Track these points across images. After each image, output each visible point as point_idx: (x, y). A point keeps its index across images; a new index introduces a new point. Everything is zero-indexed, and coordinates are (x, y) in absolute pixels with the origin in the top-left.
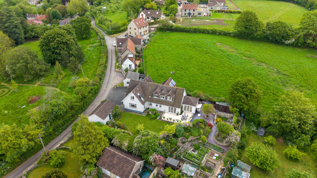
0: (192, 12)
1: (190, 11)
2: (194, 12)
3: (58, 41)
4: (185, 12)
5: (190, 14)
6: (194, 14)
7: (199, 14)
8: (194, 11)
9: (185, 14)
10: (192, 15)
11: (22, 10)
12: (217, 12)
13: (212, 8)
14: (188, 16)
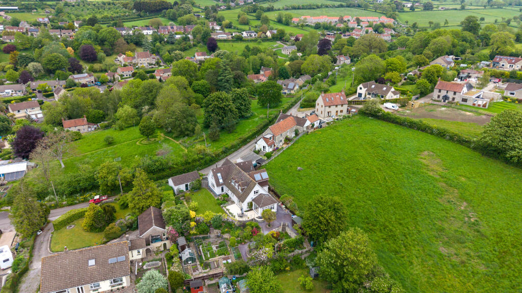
0: (451, 95)
1: (447, 92)
2: (454, 96)
3: (216, 105)
4: (439, 94)
5: (446, 98)
6: (454, 99)
7: (465, 100)
8: (455, 93)
9: (439, 97)
10: (450, 100)
11: (261, 61)
12: (517, 102)
13: (513, 94)
14: (442, 101)
